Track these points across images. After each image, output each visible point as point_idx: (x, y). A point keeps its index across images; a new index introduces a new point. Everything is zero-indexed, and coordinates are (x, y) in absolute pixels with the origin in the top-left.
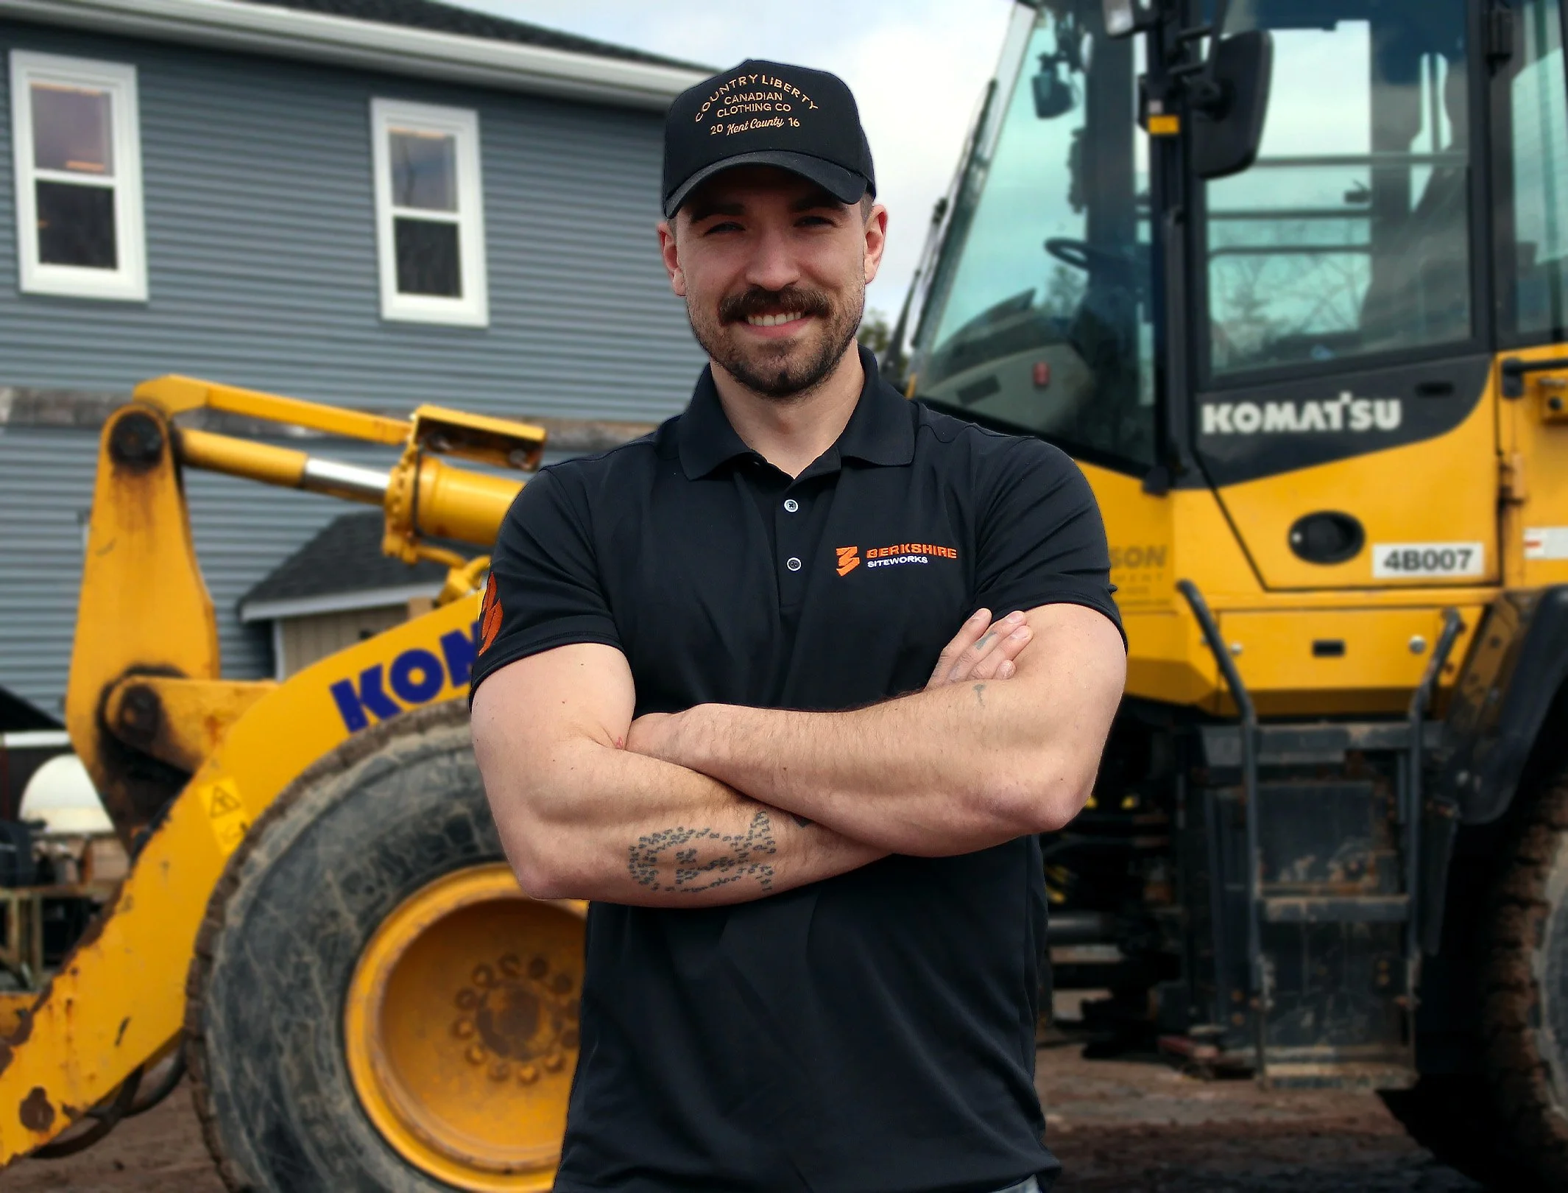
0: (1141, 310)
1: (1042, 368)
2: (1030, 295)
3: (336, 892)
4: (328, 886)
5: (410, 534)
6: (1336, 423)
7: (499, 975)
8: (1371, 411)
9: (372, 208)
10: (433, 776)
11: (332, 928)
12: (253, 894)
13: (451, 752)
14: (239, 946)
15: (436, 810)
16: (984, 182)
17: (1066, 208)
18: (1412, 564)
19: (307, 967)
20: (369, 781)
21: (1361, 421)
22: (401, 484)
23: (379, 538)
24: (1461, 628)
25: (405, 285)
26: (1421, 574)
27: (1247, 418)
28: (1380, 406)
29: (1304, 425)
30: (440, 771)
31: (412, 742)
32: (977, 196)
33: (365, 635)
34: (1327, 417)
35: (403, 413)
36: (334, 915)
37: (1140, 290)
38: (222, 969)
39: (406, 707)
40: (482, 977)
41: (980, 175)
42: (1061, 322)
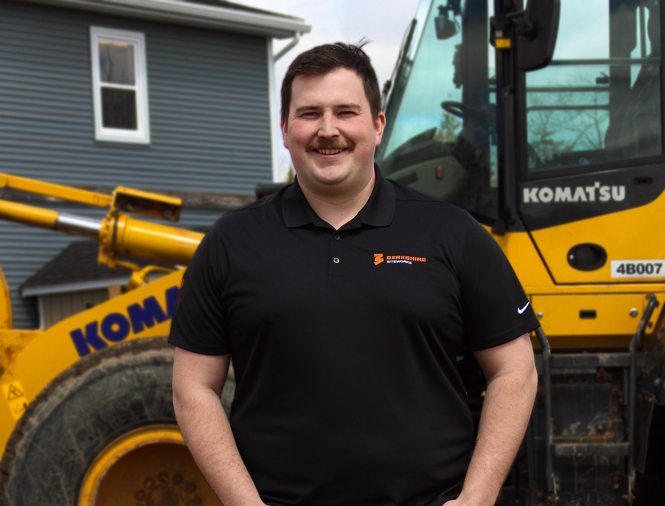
0: (490, 138)
1: (440, 168)
2: (433, 131)
3: (74, 439)
4: (69, 436)
5: (112, 254)
6: (592, 198)
7: (158, 483)
8: (610, 192)
9: (90, 83)
10: (124, 379)
11: (71, 458)
12: (30, 440)
13: (133, 367)
14: (23, 468)
15: (125, 397)
16: (410, 73)
17: (452, 86)
18: (631, 271)
19: (58, 478)
20: (91, 382)
21: (605, 197)
22: (107, 227)
23: (95, 254)
24: (656, 304)
25: (108, 123)
26: (636, 276)
27: (546, 195)
28: (615, 189)
29: (576, 199)
30: (127, 377)
31: (113, 362)
32: (407, 79)
33: (89, 306)
34: (587, 195)
35: (108, 190)
36: (72, 451)
37: (490, 128)
38: (14, 479)
39: (110, 343)
40: (149, 484)
41: (408, 68)
42: (451, 145)
